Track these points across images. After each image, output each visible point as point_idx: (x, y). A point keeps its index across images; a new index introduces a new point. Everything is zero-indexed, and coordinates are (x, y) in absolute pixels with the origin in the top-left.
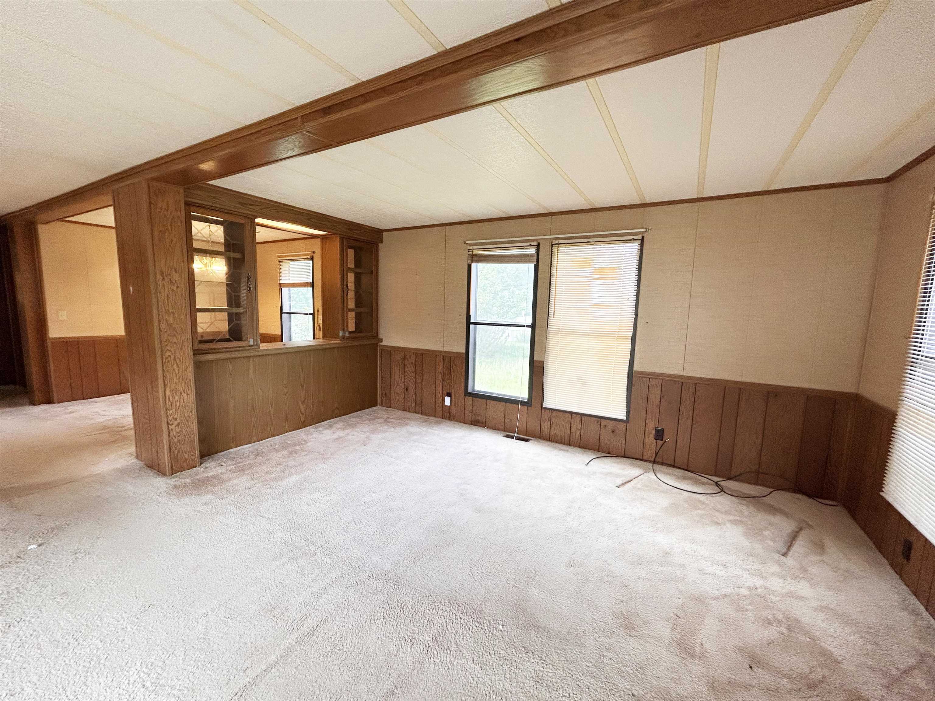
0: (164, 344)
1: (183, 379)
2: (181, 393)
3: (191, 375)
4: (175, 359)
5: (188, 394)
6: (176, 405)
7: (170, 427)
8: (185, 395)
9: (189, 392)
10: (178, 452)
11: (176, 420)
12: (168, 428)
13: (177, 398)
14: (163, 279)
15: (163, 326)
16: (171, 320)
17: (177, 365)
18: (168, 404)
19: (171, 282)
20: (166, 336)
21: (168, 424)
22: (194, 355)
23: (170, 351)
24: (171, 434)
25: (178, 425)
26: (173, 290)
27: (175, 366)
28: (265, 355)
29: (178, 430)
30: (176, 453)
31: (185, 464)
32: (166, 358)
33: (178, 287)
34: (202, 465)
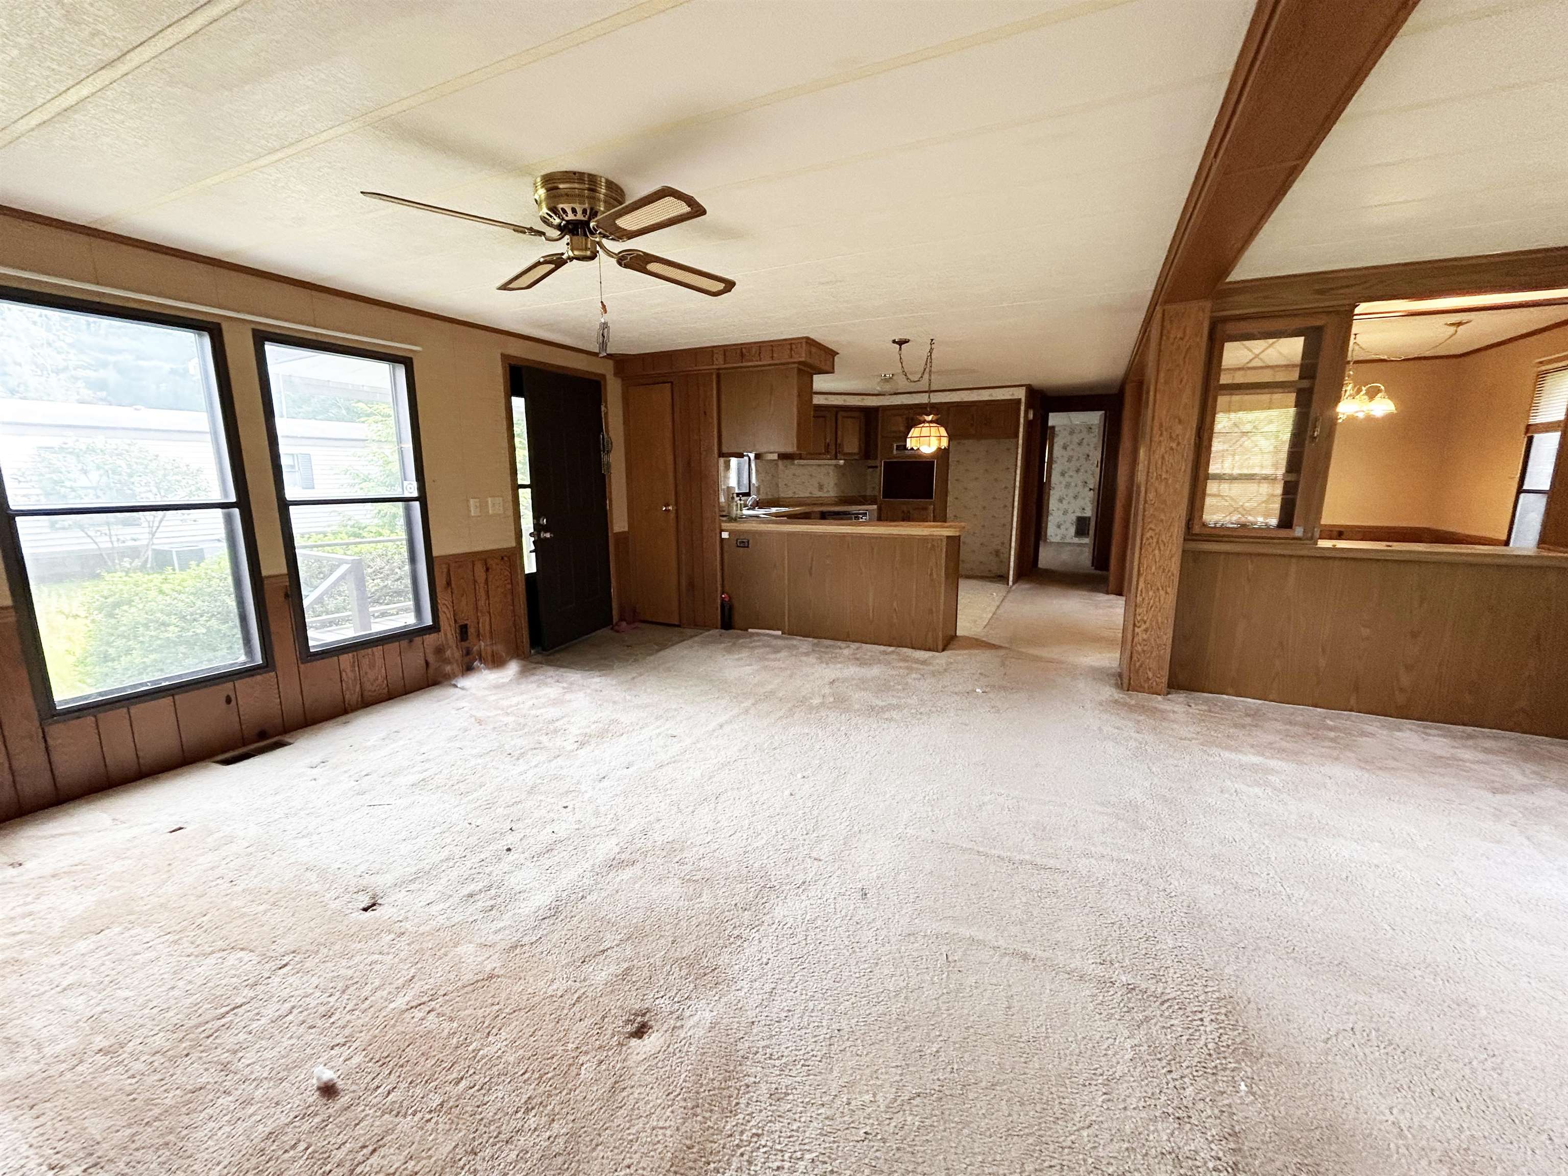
0: (1147, 520)
1: (1164, 571)
2: (1158, 589)
3: (1174, 566)
4: (1158, 542)
5: (1166, 593)
6: (1149, 604)
7: (1137, 630)
8: (1162, 593)
9: (1169, 590)
10: (1141, 666)
11: (1145, 622)
12: (1134, 630)
13: (1151, 593)
14: (1161, 435)
15: (1151, 496)
16: (1162, 489)
17: (1160, 550)
18: (1139, 599)
19: (1171, 437)
20: (1152, 510)
21: (1134, 625)
22: (1185, 540)
23: (1153, 530)
24: (1136, 640)
25: (1146, 630)
26: (1172, 449)
27: (1157, 552)
28: (1328, 557)
29: (1145, 637)
30: (1138, 664)
31: (1146, 685)
32: (1148, 539)
33: (1178, 444)
34: (1169, 696)
